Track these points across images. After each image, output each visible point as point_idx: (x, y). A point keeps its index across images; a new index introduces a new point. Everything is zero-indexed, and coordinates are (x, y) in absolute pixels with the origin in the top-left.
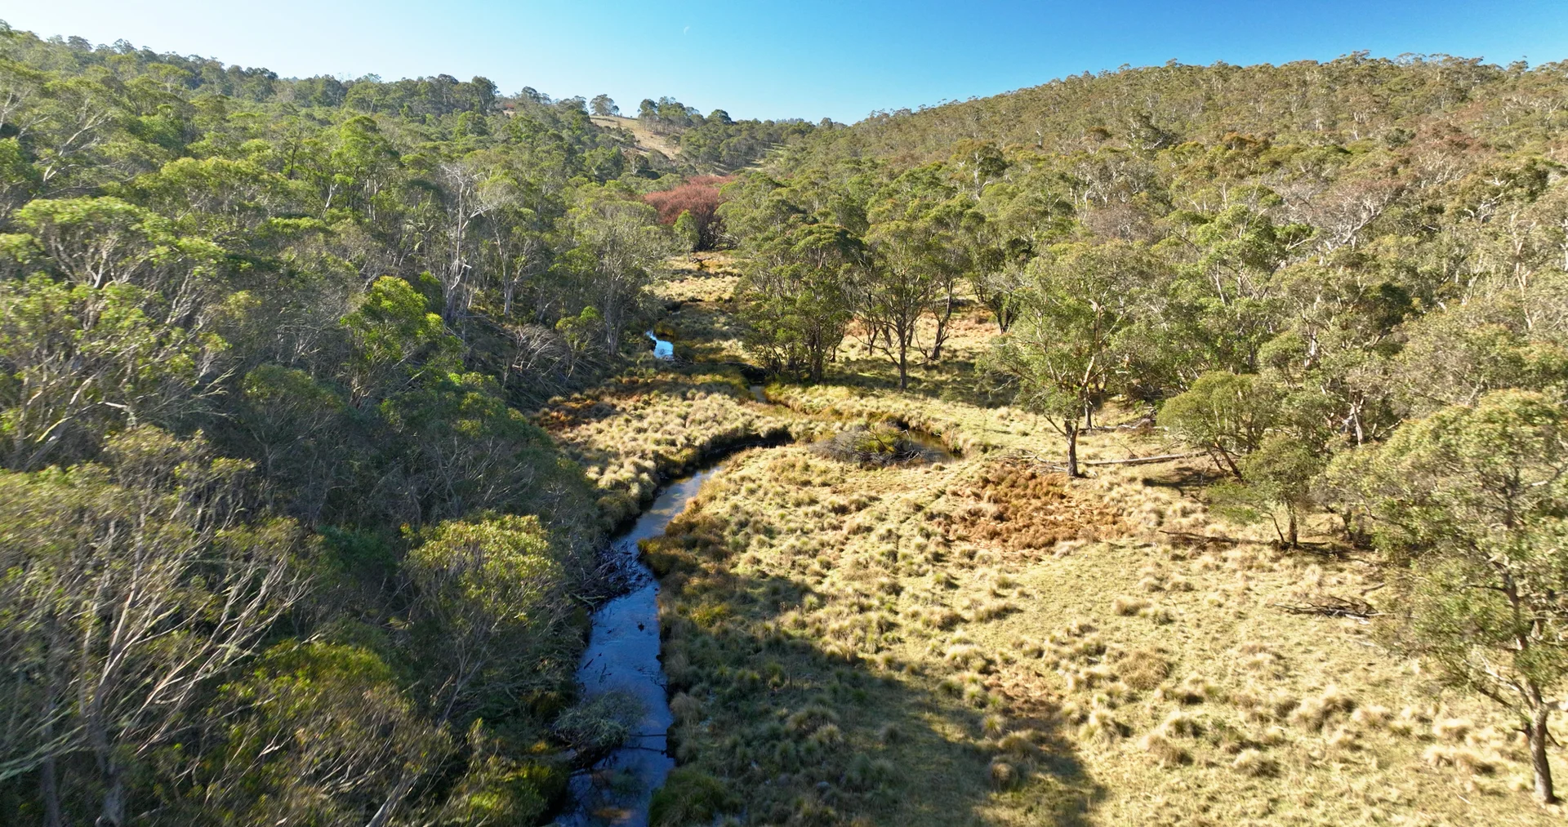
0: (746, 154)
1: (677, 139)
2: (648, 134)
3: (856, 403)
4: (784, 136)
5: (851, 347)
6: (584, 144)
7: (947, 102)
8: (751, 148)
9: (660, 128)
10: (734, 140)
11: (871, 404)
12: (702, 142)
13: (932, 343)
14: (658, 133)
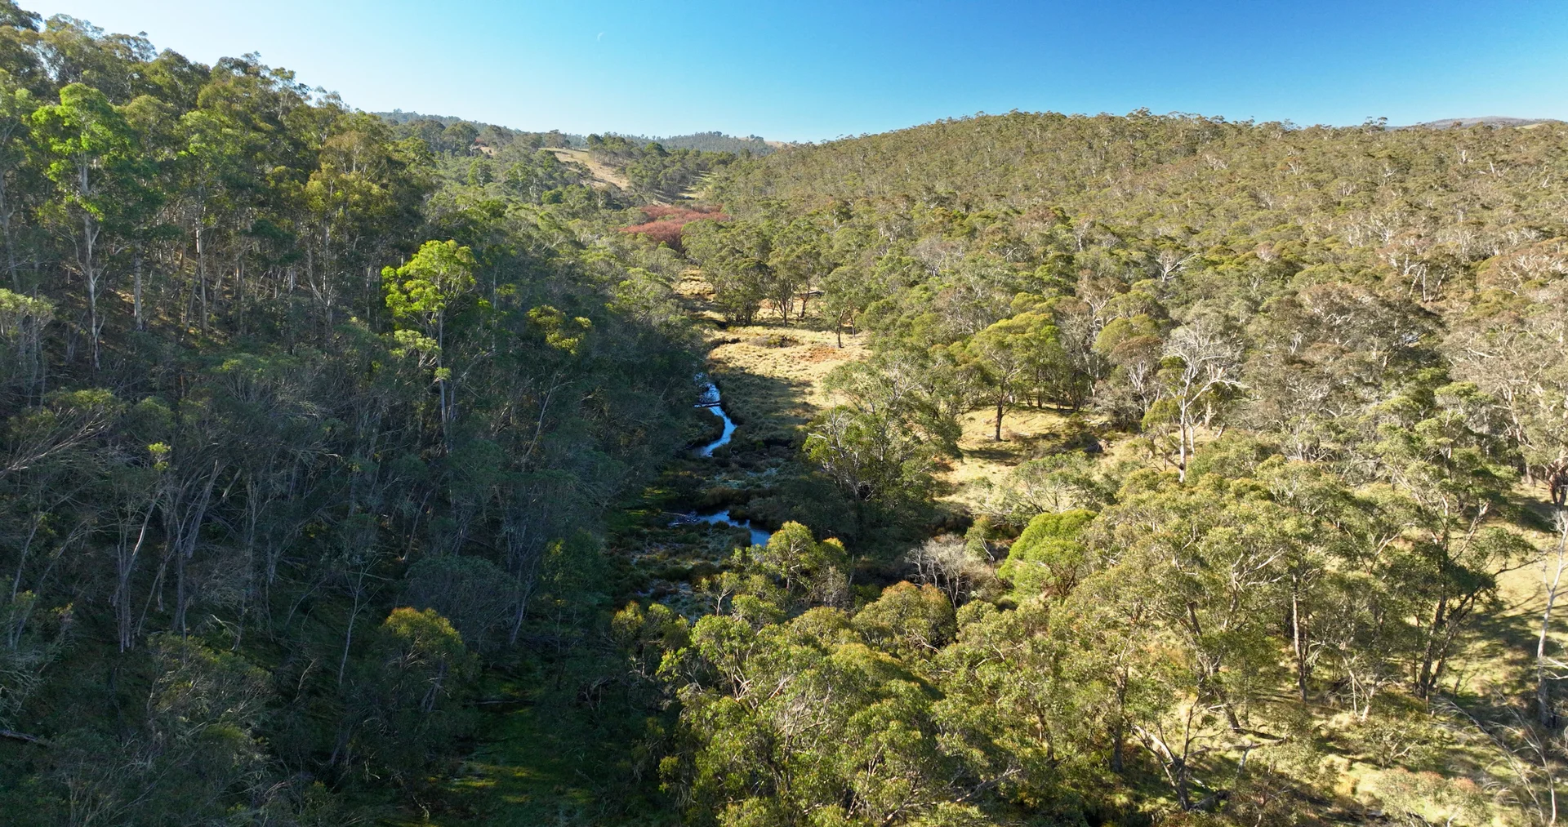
0: (680, 182)
1: (623, 170)
2: (597, 165)
3: (766, 331)
4: (710, 166)
5: (764, 312)
6: (555, 179)
7: (844, 137)
8: (683, 177)
9: (607, 159)
10: (670, 171)
11: (772, 331)
12: (644, 173)
13: (801, 311)
14: (605, 164)
